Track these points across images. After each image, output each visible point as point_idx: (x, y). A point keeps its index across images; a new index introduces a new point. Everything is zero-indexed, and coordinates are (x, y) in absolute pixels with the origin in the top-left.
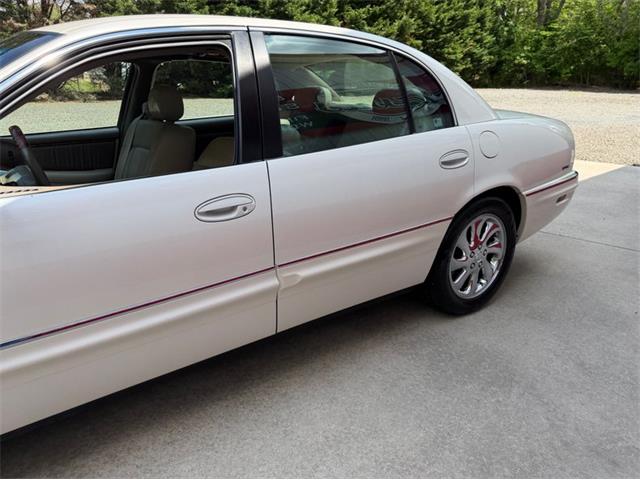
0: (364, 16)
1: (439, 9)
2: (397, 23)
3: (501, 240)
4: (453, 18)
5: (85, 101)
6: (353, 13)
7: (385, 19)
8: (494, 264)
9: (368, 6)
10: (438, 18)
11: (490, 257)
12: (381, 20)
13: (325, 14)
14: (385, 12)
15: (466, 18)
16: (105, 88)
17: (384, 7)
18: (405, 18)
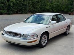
11: (68, 30)
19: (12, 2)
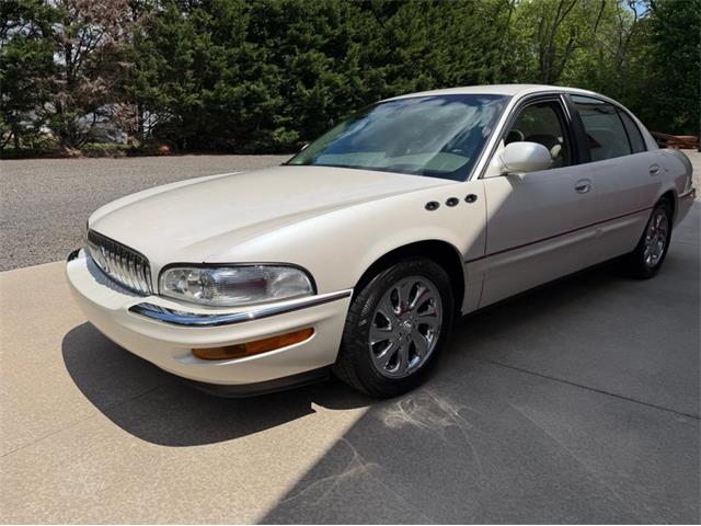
0: (384, 75)
1: (452, 68)
2: (414, 81)
3: (665, 228)
4: (464, 77)
5: (115, 157)
6: (373, 71)
7: (403, 77)
8: (660, 244)
9: (388, 66)
10: (451, 77)
11: (660, 239)
12: (399, 78)
13: (348, 72)
14: (402, 70)
15: (476, 75)
16: (136, 144)
17: (402, 66)
18: (421, 76)
19: (326, 84)
